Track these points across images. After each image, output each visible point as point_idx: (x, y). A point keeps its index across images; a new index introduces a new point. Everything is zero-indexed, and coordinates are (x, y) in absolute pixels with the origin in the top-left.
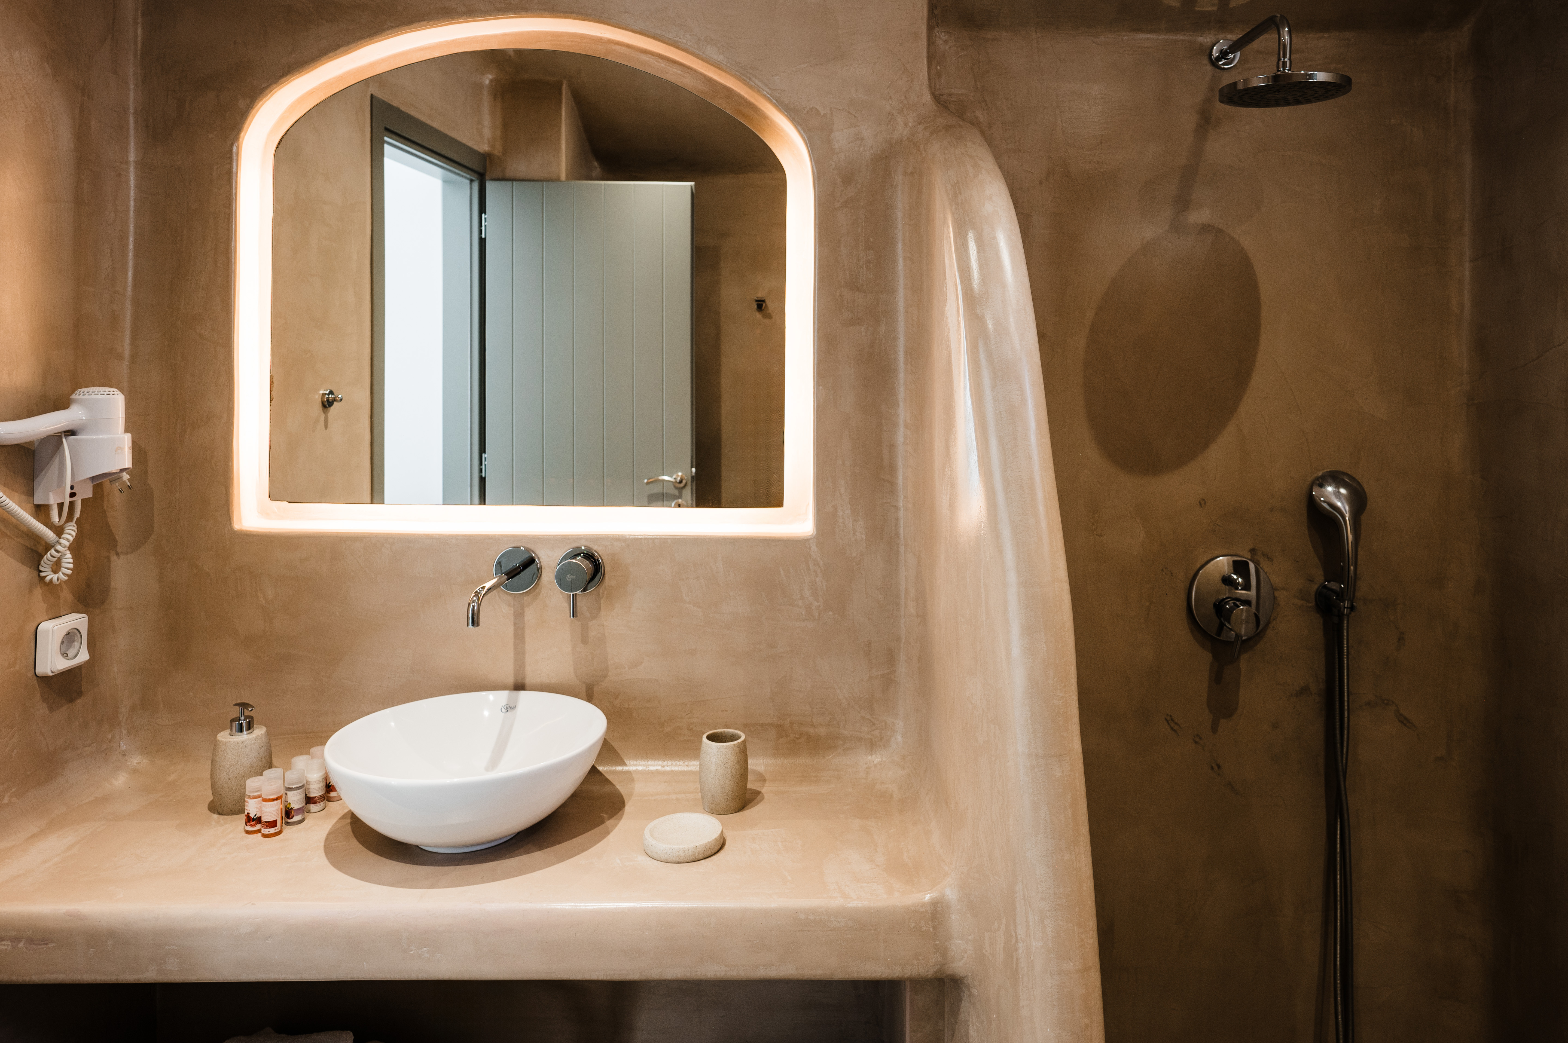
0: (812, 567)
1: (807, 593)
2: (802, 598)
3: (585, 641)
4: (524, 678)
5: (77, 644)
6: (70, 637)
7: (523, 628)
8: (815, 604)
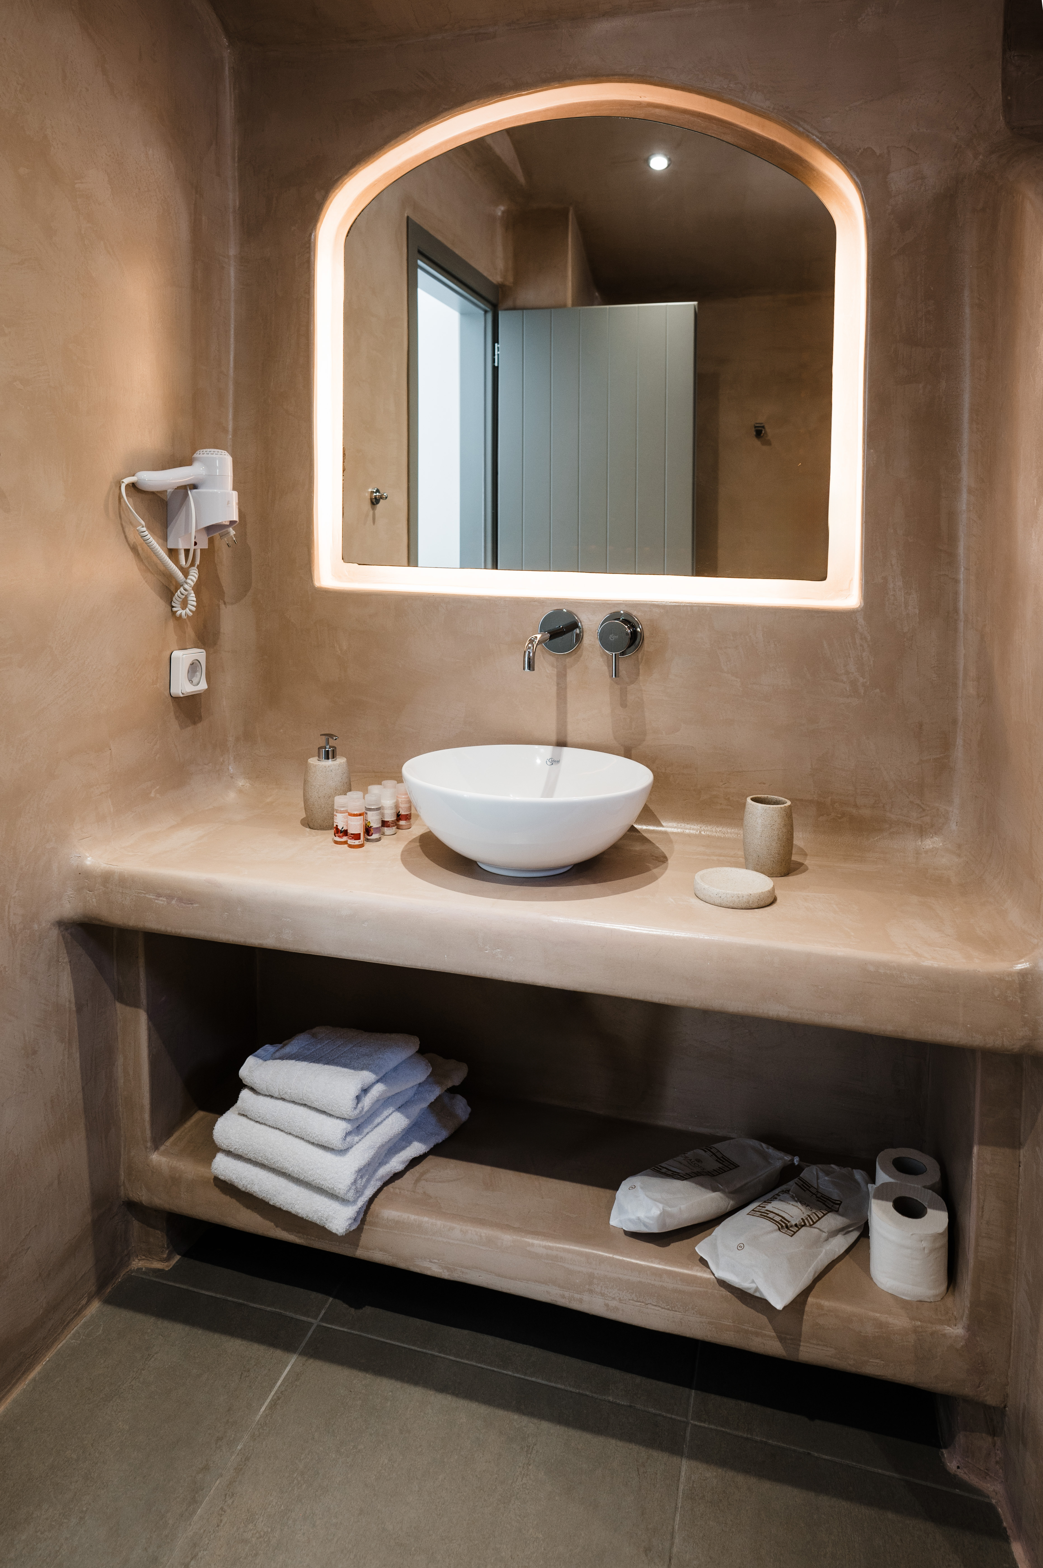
0: (858, 641)
1: (852, 668)
2: (847, 673)
3: (624, 705)
4: (566, 736)
5: (198, 674)
6: (194, 667)
7: (566, 688)
8: (861, 680)
